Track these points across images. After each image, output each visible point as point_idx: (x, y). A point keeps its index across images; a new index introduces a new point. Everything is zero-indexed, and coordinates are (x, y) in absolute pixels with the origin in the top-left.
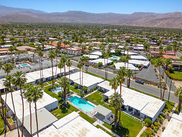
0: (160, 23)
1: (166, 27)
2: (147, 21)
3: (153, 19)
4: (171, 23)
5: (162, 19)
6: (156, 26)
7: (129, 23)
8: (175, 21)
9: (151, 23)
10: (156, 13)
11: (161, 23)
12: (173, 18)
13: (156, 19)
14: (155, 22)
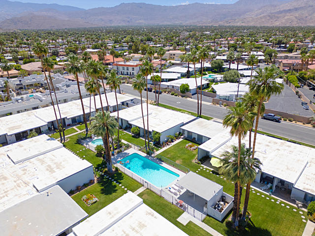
0: (286, 18)
1: (295, 24)
2: (262, 15)
3: (273, 12)
4: (306, 17)
5: (290, 10)
6: (277, 24)
7: (230, 21)
8: (314, 12)
9: (269, 20)
11: (288, 19)
12: (310, 6)
13: (278, 12)
14: (277, 17)
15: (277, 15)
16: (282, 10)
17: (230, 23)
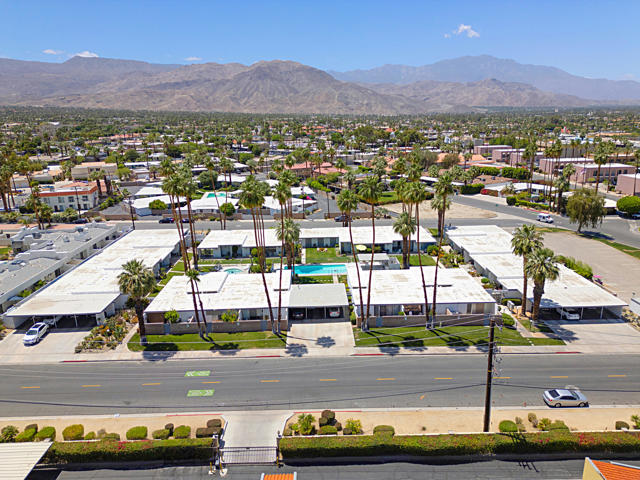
0: (176, 96)
1: (195, 109)
2: (131, 90)
3: (149, 84)
4: (207, 97)
5: (177, 83)
6: (165, 107)
7: (68, 99)
8: (215, 90)
9: (147, 99)
10: (150, 62)
11: (180, 99)
12: (206, 80)
13: (157, 86)
14: (160, 94)
15: (159, 91)
16: (164, 82)
17: (69, 102)
